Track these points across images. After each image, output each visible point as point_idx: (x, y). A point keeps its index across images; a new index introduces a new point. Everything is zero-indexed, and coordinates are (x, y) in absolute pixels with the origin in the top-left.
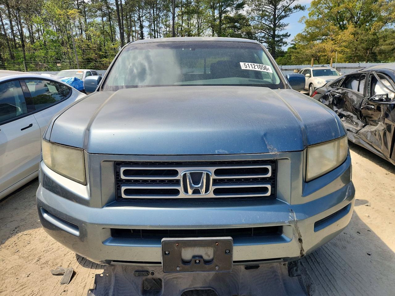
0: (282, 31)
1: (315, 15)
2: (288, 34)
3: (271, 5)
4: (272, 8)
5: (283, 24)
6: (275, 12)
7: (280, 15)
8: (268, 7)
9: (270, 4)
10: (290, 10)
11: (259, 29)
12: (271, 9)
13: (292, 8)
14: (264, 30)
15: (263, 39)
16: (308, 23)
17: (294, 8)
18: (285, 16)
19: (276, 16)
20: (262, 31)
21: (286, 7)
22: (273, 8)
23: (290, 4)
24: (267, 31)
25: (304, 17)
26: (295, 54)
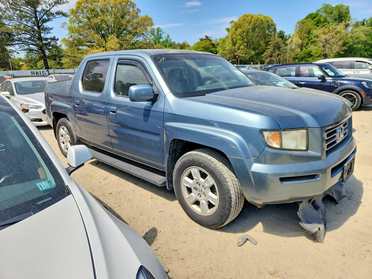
0: (49, 34)
1: (75, 23)
2: (56, 38)
3: (29, 7)
4: (31, 9)
5: (47, 27)
6: (36, 15)
7: (42, 17)
8: (27, 8)
9: (28, 5)
10: (52, 14)
11: (23, 30)
12: (31, 11)
13: (54, 13)
14: (27, 32)
15: (29, 41)
16: (71, 30)
17: (56, 13)
18: (49, 20)
19: (39, 19)
20: (26, 32)
21: (47, 11)
22: (33, 10)
23: (50, 9)
24: (33, 33)
25: (65, 22)
26: (72, 58)
